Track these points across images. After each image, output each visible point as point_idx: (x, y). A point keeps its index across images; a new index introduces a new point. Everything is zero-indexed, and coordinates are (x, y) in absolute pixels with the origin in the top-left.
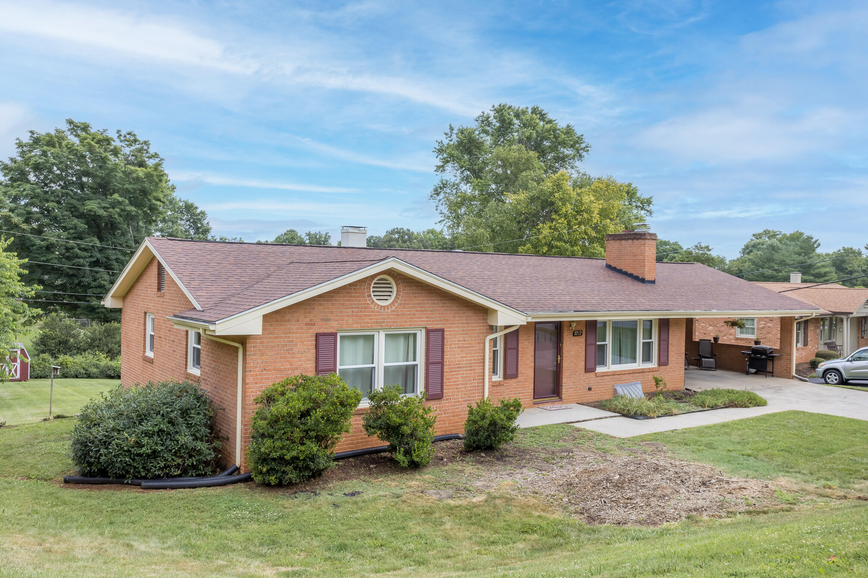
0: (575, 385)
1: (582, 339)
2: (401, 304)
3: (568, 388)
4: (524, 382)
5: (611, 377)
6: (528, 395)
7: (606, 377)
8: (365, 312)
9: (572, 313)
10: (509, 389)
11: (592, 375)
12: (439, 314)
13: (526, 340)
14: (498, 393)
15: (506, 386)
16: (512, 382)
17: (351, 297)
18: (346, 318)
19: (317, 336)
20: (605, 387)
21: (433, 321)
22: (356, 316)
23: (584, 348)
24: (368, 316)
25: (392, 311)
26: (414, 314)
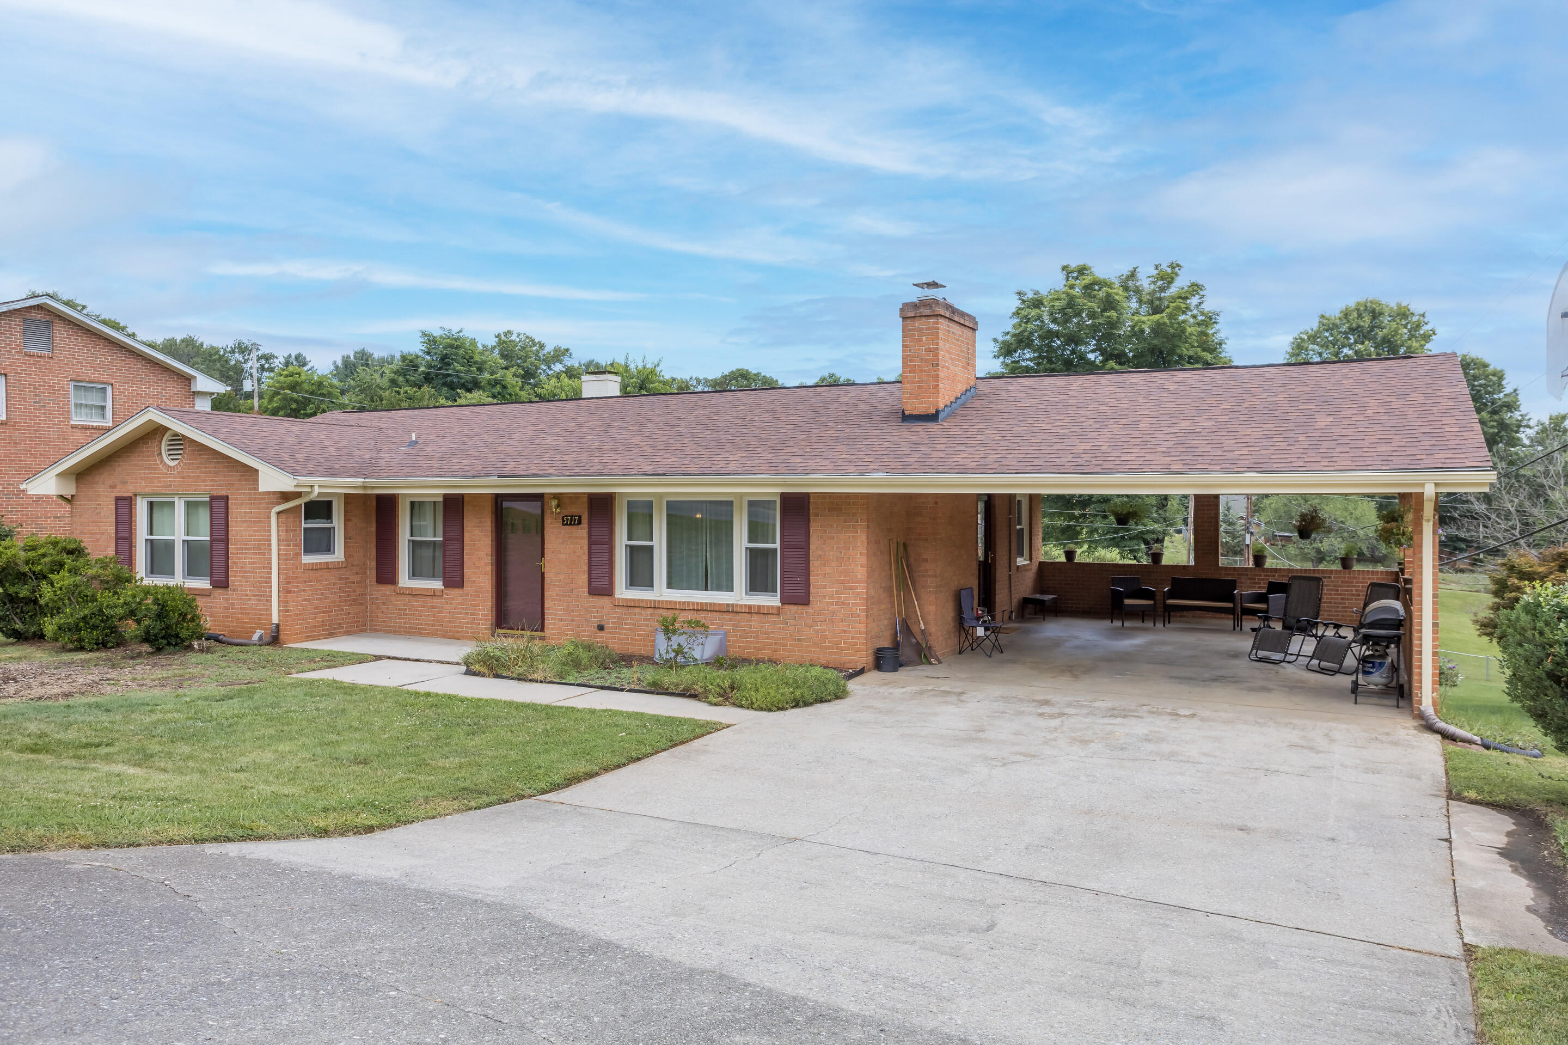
0: (570, 616)
1: (582, 532)
2: (185, 464)
3: (556, 619)
4: (476, 596)
5: (650, 611)
6: (481, 619)
7: (637, 610)
8: (155, 473)
9: (494, 480)
10: (451, 604)
11: (604, 601)
12: (224, 476)
13: (477, 527)
14: (435, 607)
15: (446, 599)
16: (455, 592)
17: (144, 456)
18: (139, 481)
19: (118, 499)
20: (637, 630)
21: (218, 485)
22: (147, 478)
23: (586, 547)
24: (158, 478)
25: (178, 473)
26: (198, 477)
